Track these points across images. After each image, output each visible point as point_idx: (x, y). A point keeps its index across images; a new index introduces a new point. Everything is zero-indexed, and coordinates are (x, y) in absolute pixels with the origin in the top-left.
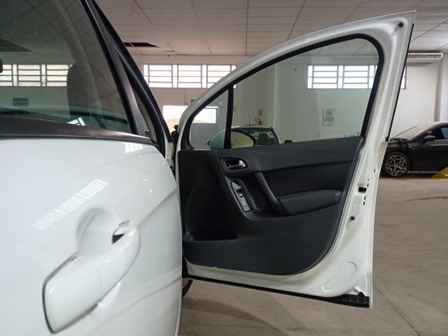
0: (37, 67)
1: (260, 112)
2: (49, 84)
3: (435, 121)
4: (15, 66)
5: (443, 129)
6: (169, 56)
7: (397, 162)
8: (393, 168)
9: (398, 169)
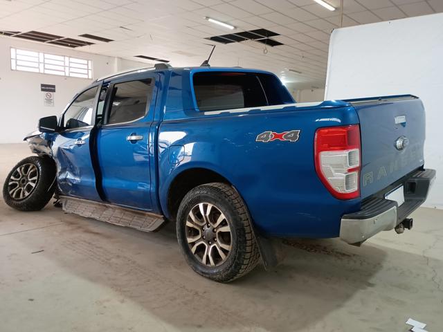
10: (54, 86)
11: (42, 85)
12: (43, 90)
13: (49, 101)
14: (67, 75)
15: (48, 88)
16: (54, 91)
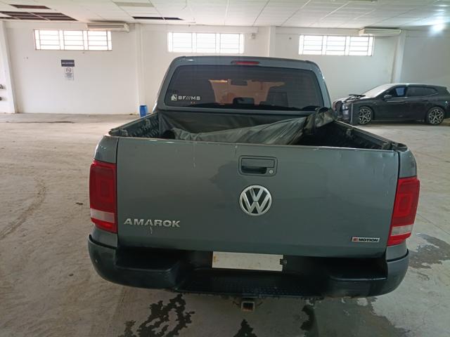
0: (80, 33)
2: (91, 48)
3: (391, 83)
4: (61, 32)
5: (397, 89)
6: (189, 25)
7: (365, 113)
8: (362, 118)
9: (365, 119)
10: (73, 61)
11: (62, 61)
12: (63, 65)
13: (69, 75)
14: (86, 49)
15: (68, 63)
16: (73, 65)
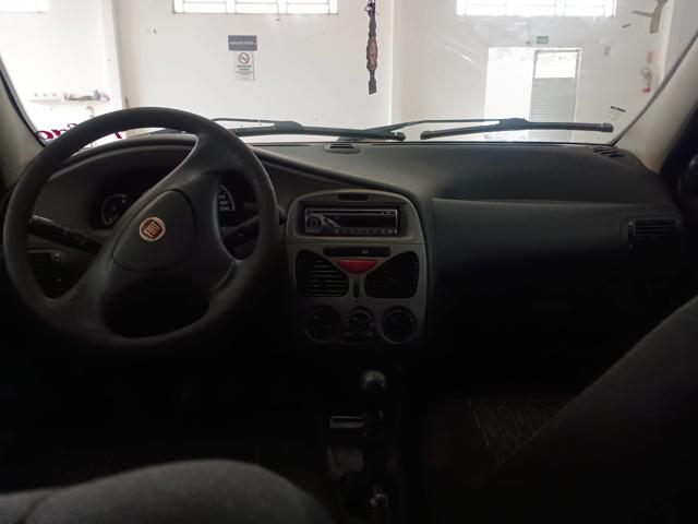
1: (650, 57)
2: (292, 10)
10: (253, 39)
11: (231, 38)
12: (231, 48)
13: (245, 69)
14: (282, 11)
15: (243, 44)
16: (254, 48)
